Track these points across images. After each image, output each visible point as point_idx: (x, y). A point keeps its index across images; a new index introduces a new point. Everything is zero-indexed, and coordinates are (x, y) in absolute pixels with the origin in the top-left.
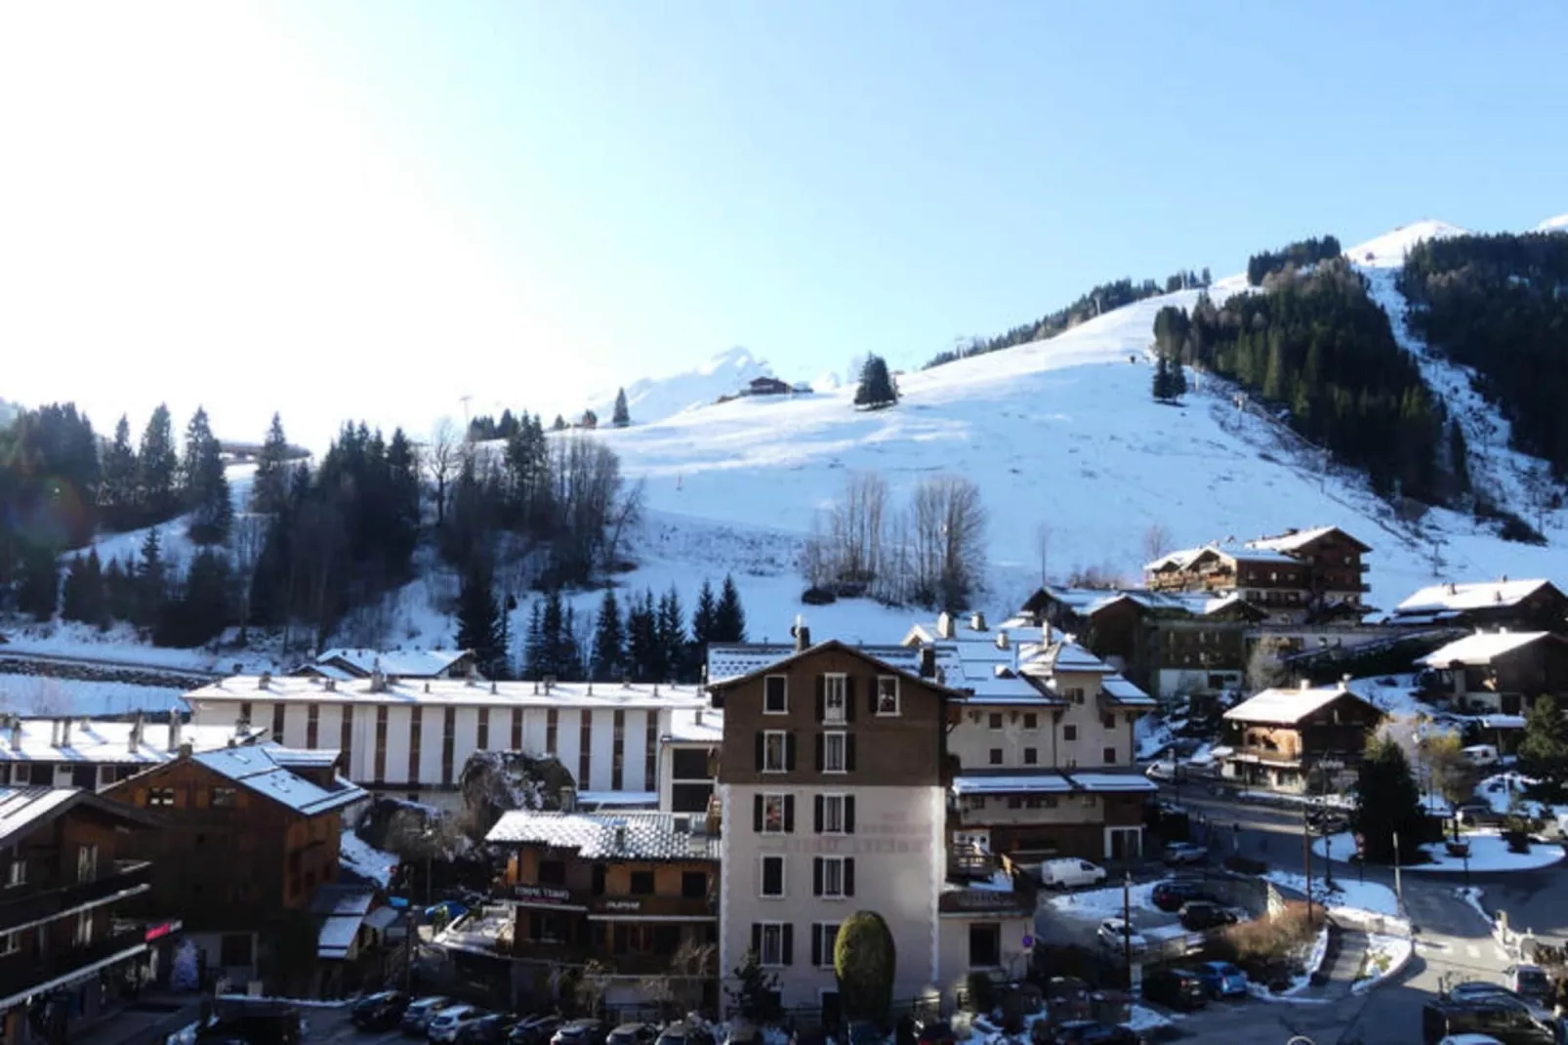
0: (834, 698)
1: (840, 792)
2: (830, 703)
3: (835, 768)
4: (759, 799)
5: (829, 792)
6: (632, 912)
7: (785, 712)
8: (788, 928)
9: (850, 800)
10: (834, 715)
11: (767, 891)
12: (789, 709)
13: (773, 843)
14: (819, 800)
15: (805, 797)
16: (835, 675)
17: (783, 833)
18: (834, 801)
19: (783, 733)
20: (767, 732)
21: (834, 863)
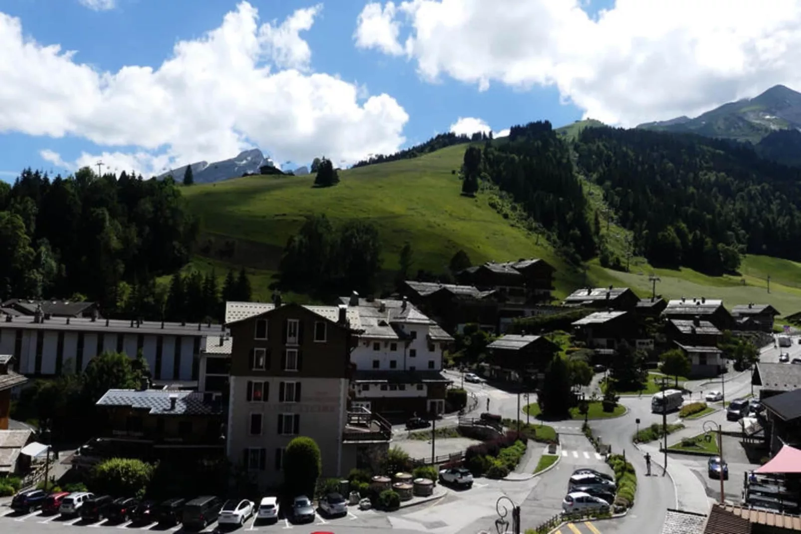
0: (292, 331)
1: (293, 381)
2: (290, 336)
3: (291, 368)
4: (250, 384)
5: (287, 381)
6: (179, 443)
7: (266, 339)
8: (263, 451)
9: (299, 385)
10: (292, 340)
11: (252, 432)
12: (269, 337)
13: (257, 407)
14: (282, 384)
15: (275, 383)
16: (293, 320)
17: (262, 402)
18: (290, 386)
19: (265, 349)
20: (256, 349)
21: (288, 417)
